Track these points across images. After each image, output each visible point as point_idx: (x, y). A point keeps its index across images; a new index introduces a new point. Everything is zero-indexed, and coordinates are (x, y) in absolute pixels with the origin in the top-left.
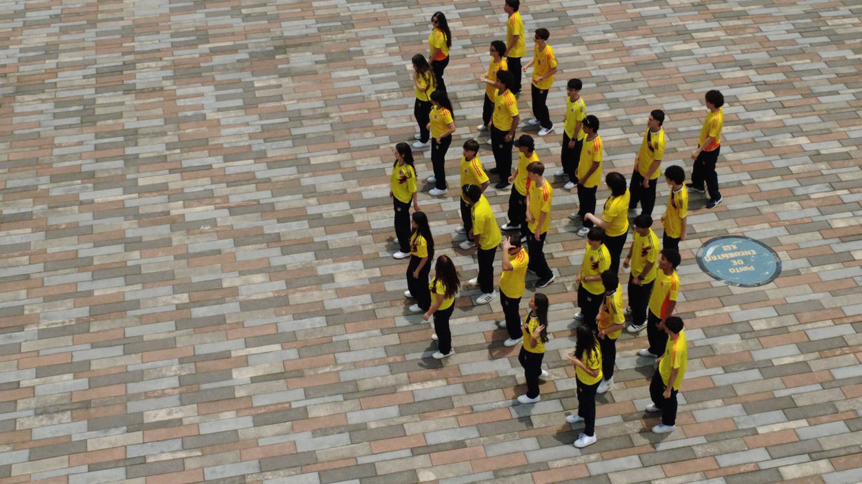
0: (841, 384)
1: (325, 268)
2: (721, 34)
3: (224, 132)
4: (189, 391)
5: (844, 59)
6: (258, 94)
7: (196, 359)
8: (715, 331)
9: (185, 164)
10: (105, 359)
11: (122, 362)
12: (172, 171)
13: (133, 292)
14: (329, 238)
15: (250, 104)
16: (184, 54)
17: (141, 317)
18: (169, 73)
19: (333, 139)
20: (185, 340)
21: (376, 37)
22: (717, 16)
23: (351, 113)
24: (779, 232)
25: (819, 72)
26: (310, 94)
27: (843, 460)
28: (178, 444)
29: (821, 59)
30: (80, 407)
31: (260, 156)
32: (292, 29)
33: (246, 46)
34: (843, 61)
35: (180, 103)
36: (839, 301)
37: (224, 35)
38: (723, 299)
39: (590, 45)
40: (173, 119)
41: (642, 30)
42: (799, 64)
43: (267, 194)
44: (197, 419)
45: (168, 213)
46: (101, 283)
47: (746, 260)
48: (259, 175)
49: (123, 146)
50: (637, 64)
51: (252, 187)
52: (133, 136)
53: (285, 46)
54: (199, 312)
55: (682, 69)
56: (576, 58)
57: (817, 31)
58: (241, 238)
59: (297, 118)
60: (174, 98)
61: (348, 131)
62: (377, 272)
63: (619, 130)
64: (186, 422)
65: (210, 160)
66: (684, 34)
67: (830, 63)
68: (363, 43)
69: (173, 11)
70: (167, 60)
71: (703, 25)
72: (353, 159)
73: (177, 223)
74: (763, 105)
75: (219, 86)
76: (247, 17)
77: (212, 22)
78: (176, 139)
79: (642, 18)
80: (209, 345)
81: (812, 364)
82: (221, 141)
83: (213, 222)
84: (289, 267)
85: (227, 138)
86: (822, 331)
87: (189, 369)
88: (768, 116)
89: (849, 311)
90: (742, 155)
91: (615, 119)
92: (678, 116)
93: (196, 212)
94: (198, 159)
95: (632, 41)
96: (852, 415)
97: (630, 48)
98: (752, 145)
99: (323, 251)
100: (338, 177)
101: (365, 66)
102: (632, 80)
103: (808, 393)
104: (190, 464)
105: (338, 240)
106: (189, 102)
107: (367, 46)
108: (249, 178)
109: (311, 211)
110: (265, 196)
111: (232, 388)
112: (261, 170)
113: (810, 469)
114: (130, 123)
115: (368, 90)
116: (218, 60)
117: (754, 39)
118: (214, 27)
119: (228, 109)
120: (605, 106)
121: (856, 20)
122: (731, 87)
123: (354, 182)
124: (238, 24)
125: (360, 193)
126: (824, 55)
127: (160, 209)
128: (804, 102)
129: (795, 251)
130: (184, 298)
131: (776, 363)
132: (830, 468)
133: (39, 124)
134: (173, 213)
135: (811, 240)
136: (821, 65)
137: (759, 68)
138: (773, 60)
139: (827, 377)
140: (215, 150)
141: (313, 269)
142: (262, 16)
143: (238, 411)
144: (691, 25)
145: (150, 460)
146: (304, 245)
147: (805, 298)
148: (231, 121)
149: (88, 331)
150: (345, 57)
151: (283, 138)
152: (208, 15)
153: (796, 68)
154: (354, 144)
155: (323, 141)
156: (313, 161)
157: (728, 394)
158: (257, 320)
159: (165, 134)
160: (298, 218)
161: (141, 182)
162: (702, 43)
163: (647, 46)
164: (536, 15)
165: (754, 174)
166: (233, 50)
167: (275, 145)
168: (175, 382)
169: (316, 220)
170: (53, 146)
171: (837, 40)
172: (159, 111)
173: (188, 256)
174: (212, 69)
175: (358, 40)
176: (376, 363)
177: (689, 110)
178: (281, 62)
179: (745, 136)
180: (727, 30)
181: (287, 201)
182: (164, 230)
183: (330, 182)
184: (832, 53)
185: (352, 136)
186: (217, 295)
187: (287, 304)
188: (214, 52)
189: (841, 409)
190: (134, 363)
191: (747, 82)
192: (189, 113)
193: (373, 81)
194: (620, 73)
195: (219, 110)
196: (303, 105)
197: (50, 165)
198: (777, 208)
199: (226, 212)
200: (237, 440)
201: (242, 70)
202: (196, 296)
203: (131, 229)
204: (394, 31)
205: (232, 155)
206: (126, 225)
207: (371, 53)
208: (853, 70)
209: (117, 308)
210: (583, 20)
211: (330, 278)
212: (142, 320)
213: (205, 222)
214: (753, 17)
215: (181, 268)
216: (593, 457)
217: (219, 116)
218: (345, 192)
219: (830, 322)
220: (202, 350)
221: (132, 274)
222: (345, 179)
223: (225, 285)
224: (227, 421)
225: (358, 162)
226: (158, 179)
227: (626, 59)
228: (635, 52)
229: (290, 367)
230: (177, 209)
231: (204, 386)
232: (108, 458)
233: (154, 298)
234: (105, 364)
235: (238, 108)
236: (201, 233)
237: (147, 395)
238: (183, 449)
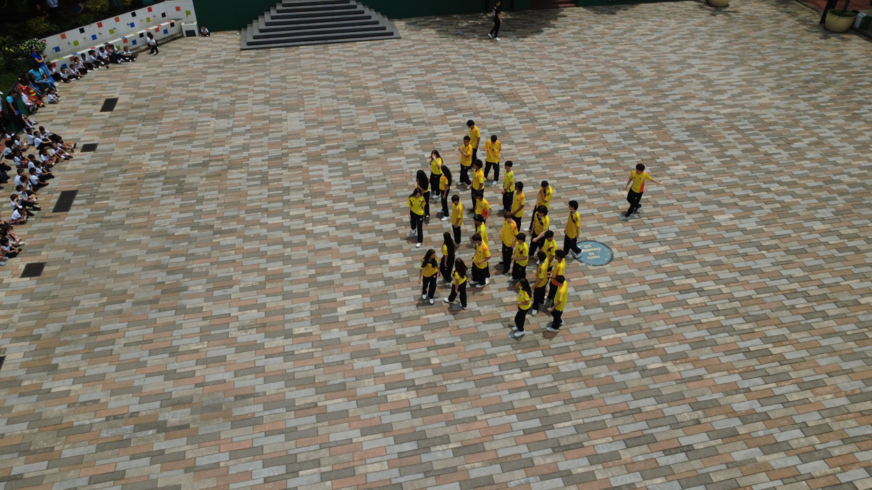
0: (643, 315)
1: (384, 257)
2: (583, 139)
3: (333, 188)
4: (315, 318)
5: (645, 151)
6: (350, 169)
7: (319, 302)
8: (580, 288)
9: (313, 204)
10: (273, 302)
11: (282, 303)
12: (307, 208)
13: (287, 269)
14: (386, 241)
15: (346, 175)
16: (313, 149)
17: (291, 281)
18: (305, 159)
19: (388, 192)
20: (313, 292)
21: (409, 141)
22: (581, 130)
23: (397, 179)
24: (613, 238)
25: (633, 158)
26: (376, 169)
27: (644, 353)
28: (310, 345)
29: (633, 152)
30: (261, 326)
31: (351, 201)
32: (367, 136)
33: (344, 145)
34: (645, 153)
35: (311, 173)
36: (642, 273)
37: (333, 139)
38: (585, 272)
39: (517, 144)
40: (307, 182)
41: (543, 137)
42: (623, 154)
43: (355, 219)
44: (320, 333)
45: (305, 229)
46: (272, 264)
47: (596, 253)
48: (351, 210)
49: (281, 195)
50: (541, 154)
51: (347, 216)
52: (287, 190)
53: (363, 145)
54: (320, 279)
55: (564, 157)
56: (510, 151)
57: (632, 138)
58: (342, 242)
59: (370, 181)
60: (307, 171)
61: (395, 188)
62: (410, 259)
63: (532, 188)
64: (314, 333)
65: (326, 202)
66: (564, 139)
67: (638, 153)
68: (403, 144)
69: (307, 127)
70: (304, 152)
71: (574, 134)
72: (398, 202)
73: (309, 234)
74: (604, 175)
75: (331, 165)
76: (345, 131)
77: (327, 133)
78: (309, 192)
79: (544, 131)
80: (326, 295)
81: (629, 305)
82: (331, 193)
83: (327, 234)
84: (366, 256)
85: (335, 191)
86: (634, 288)
87: (315, 307)
88: (607, 180)
89: (648, 278)
90: (594, 200)
91: (530, 182)
92: (562, 180)
93: (319, 229)
94: (320, 202)
95: (538, 143)
96: (649, 330)
97: (538, 146)
98: (599, 195)
99: (383, 248)
100: (391, 211)
101: (404, 155)
102: (538, 162)
103: (627, 320)
104: (316, 355)
105: (390, 242)
106: (315, 173)
107: (405, 145)
108: (345, 211)
109: (377, 228)
110: (353, 220)
111: (337, 317)
112: (352, 208)
113: (628, 357)
114: (286, 184)
115: (406, 167)
116: (330, 152)
117: (600, 142)
118: (328, 136)
119: (335, 177)
120: (525, 175)
121: (651, 132)
122: (588, 166)
123: (398, 213)
124: (340, 134)
125: (401, 219)
126: (635, 149)
127: (301, 227)
128: (625, 173)
129: (621, 248)
130: (313, 272)
131: (611, 304)
132: (638, 357)
133: (240, 184)
134: (307, 229)
135: (629, 242)
136: (634, 155)
137: (603, 156)
138: (609, 152)
139: (636, 311)
140: (328, 197)
141: (378, 257)
142: (352, 130)
143: (340, 328)
144: (568, 135)
145: (296, 353)
146: (373, 245)
147: (626, 272)
148: (336, 183)
149: (265, 288)
150: (394, 151)
151: (363, 191)
152: (324, 129)
153: (621, 156)
154: (398, 194)
155: (383, 193)
156: (378, 203)
157: (587, 320)
158: (350, 283)
159: (303, 189)
160: (370, 232)
161: (291, 214)
162: (573, 144)
163: (546, 145)
164: (490, 130)
165: (600, 210)
166: (337, 147)
167: (359, 195)
168: (309, 314)
169: (379, 232)
170: (247, 195)
171: (642, 142)
172: (300, 178)
173: (315, 251)
174: (327, 156)
175: (400, 142)
176: (410, 304)
177: (567, 177)
178: (362, 153)
179: (595, 190)
180: (586, 137)
181: (365, 223)
182: (303, 237)
183: (386, 213)
184: (639, 149)
185: (397, 190)
186: (329, 270)
187: (365, 274)
188: (328, 148)
189: (644, 327)
190: (288, 304)
191: (597, 163)
192: (315, 179)
193: (408, 163)
194: (533, 158)
195: (331, 177)
196: (372, 175)
197: (245, 205)
198: (611, 226)
199: (334, 228)
200: (340, 343)
201: (342, 157)
202: (319, 270)
203: (286, 237)
204: (419, 137)
205: (337, 200)
206: (284, 235)
207: (407, 148)
208: (650, 157)
209: (279, 276)
210: (514, 132)
211: (387, 262)
212: (292, 282)
213: (323, 233)
214: (599, 130)
215: (311, 257)
216: (519, 351)
217: (331, 180)
218: (394, 218)
219: (638, 284)
220: (322, 297)
221: (287, 260)
222: (394, 212)
223: (334, 265)
224: (335, 333)
225: (401, 204)
226: (300, 212)
227: (535, 152)
228: (540, 148)
229: (366, 306)
230: (309, 227)
231: (323, 316)
232: (275, 352)
233: (298, 271)
234: (274, 305)
235: (340, 176)
236: (322, 239)
237: (294, 320)
238: (313, 347)
